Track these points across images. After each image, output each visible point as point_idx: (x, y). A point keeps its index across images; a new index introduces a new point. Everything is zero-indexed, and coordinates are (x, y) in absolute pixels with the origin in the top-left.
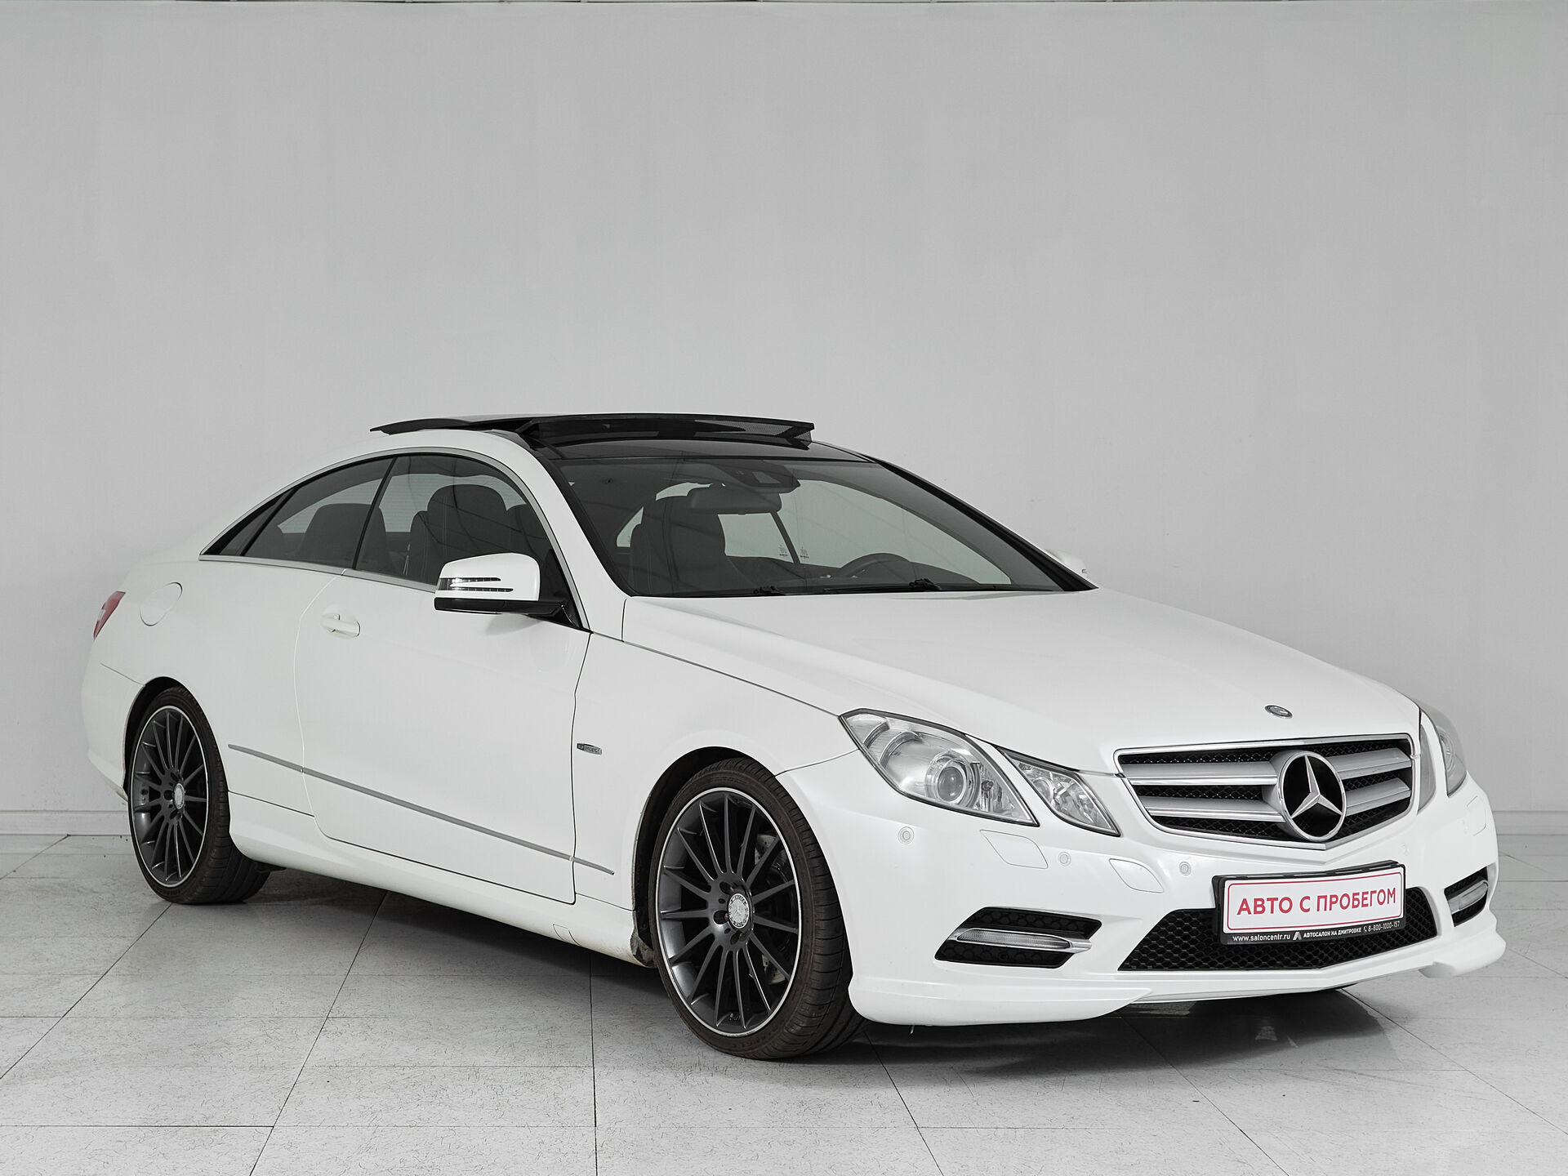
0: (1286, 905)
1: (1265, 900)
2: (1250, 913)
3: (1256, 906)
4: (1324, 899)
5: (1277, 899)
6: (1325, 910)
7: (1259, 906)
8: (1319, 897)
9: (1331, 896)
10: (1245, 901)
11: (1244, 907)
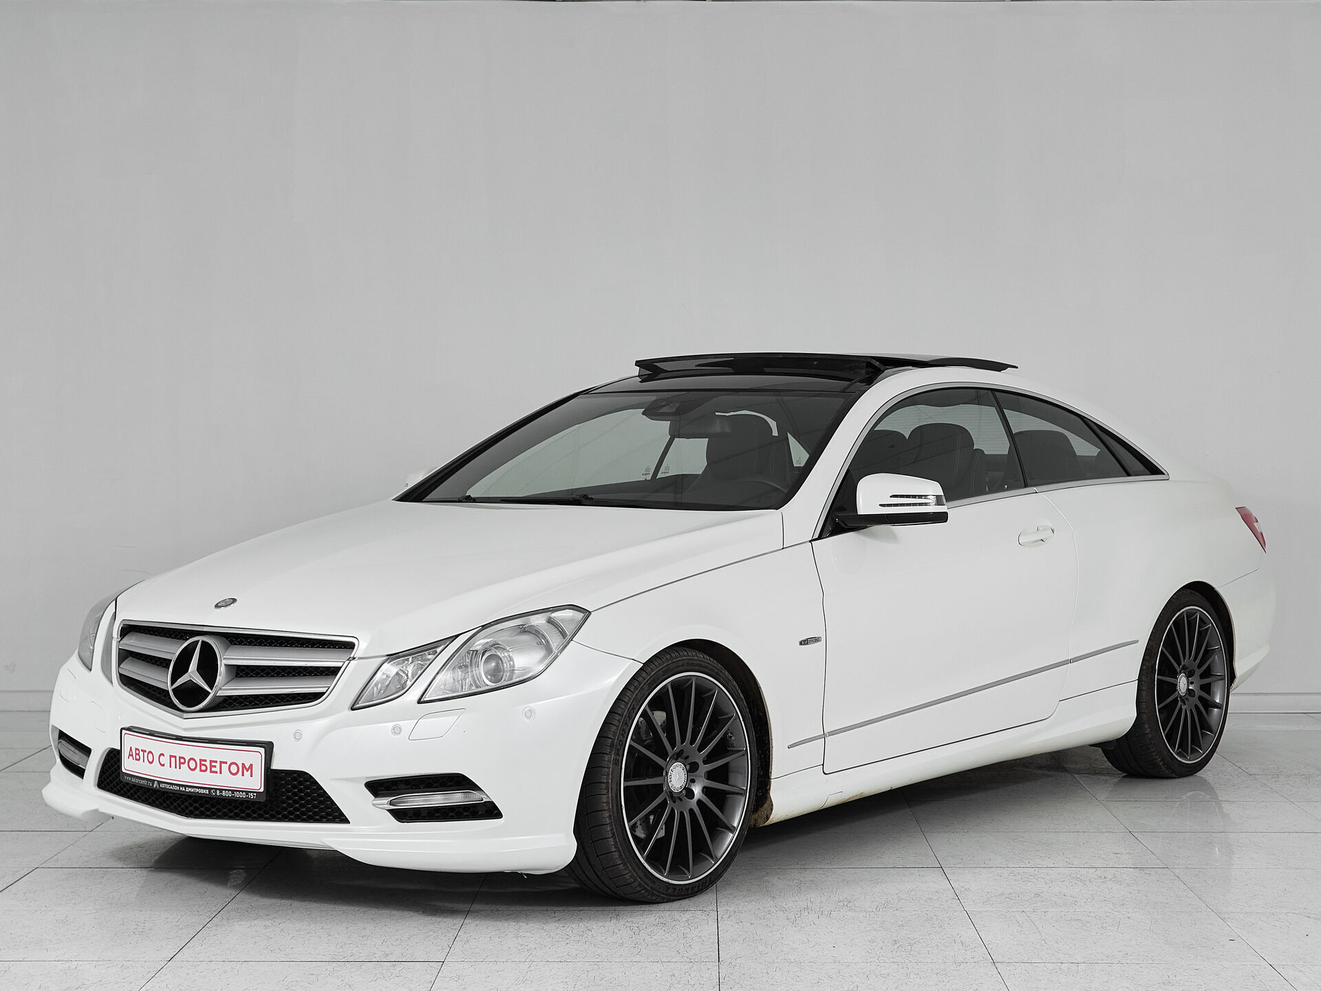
6: (176, 768)
8: (171, 756)
9: (180, 758)
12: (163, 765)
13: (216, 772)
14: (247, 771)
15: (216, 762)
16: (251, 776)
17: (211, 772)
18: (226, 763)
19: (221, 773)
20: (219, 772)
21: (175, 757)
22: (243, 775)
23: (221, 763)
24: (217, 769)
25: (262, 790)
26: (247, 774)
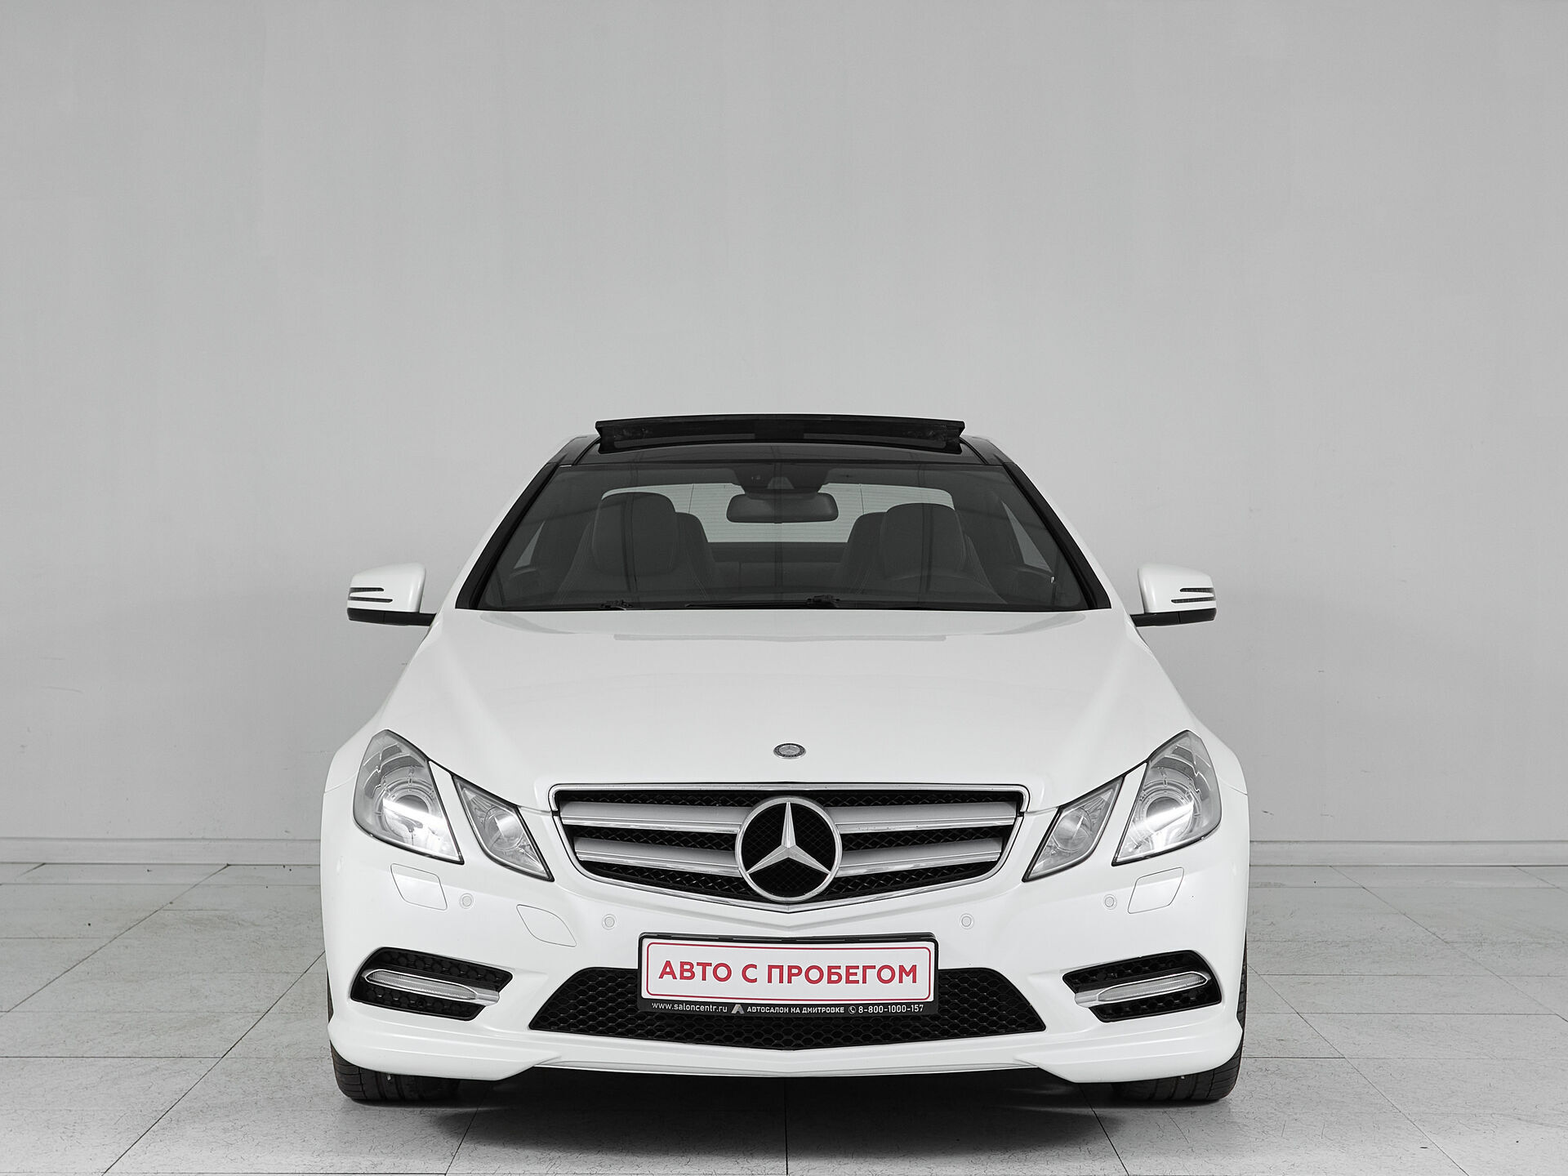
0: (722, 972)
1: (695, 964)
2: (675, 978)
3: (682, 971)
4: (778, 970)
5: (710, 965)
7: (687, 970)
8: (771, 967)
9: (790, 968)
10: (668, 964)
11: (667, 970)
12: (755, 980)
13: (857, 982)
14: (908, 975)
15: (857, 967)
16: (914, 981)
17: (848, 981)
18: (874, 967)
19: (864, 982)
20: (861, 981)
21: (781, 968)
22: (901, 981)
23: (865, 968)
24: (859, 977)
25: (931, 999)
26: (907, 979)
